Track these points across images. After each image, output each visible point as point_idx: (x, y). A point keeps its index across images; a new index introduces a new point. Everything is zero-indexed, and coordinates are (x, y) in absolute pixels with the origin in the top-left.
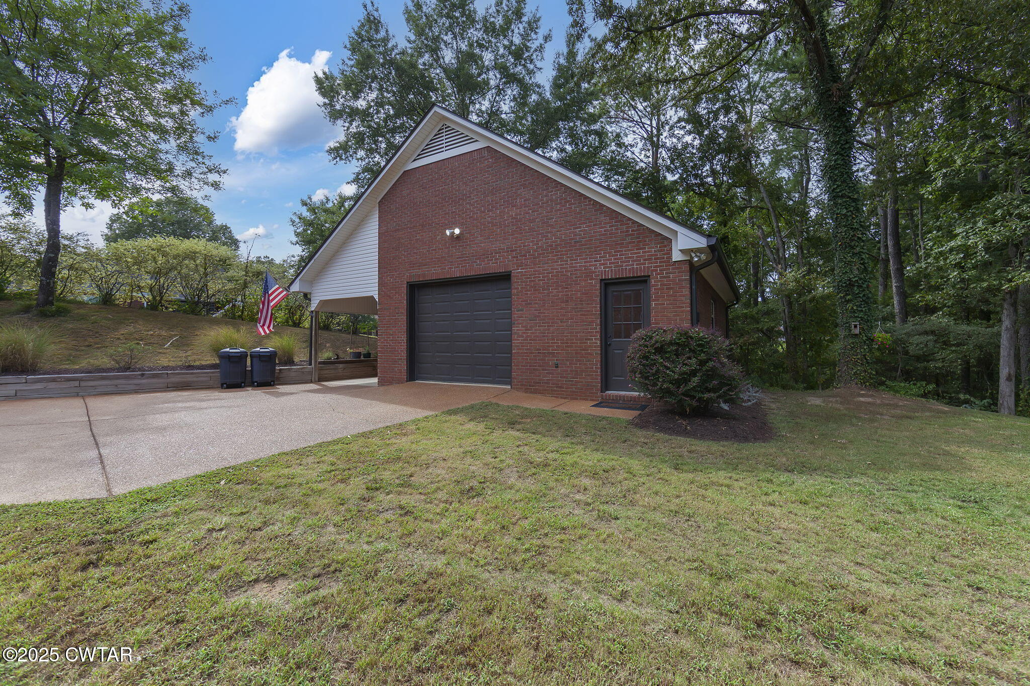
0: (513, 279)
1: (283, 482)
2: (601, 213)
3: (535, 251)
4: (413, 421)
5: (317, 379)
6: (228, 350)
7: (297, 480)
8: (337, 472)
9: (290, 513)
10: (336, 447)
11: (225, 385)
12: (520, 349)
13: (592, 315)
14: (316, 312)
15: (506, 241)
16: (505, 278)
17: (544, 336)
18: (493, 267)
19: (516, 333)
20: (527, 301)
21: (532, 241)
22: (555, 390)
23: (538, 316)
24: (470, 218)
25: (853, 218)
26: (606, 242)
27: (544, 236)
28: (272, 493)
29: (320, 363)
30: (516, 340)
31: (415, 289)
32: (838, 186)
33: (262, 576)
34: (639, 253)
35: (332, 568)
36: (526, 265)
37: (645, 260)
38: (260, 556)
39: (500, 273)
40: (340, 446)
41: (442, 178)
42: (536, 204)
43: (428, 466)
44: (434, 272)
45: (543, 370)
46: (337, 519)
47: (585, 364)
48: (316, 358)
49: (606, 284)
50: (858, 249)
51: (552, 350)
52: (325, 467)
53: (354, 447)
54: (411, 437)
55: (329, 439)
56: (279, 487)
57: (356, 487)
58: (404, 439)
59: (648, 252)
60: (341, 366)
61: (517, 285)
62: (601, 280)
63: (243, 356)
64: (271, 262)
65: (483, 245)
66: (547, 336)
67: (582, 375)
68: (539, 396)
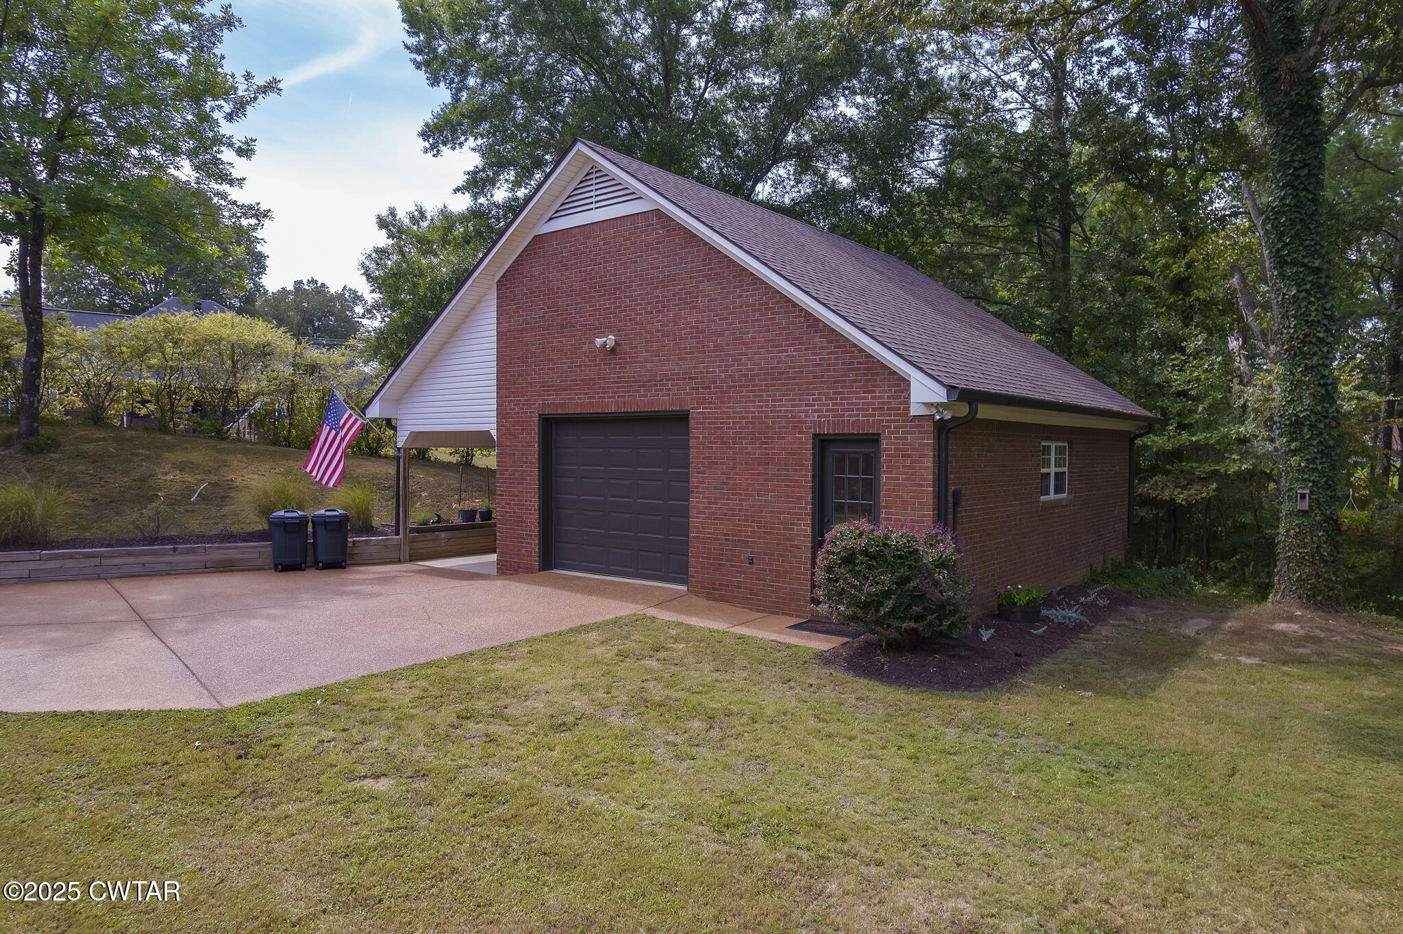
0: (692, 423)
1: (375, 705)
2: (816, 332)
3: (722, 382)
4: (527, 641)
5: (407, 557)
6: (282, 513)
7: (390, 704)
8: (429, 699)
9: (386, 733)
10: (429, 671)
11: (280, 567)
12: (701, 532)
13: (799, 487)
14: (405, 449)
15: (681, 362)
16: (681, 419)
17: (734, 515)
18: (663, 400)
19: (694, 507)
20: (710, 458)
21: (720, 366)
22: (748, 598)
23: (726, 484)
24: (630, 320)
25: (1310, 303)
26: (822, 376)
27: (737, 360)
28: (367, 715)
29: (412, 530)
30: (694, 517)
31: (551, 425)
32: (1286, 245)
33: (369, 775)
34: (867, 398)
35: (422, 773)
36: (710, 403)
37: (874, 409)
38: (365, 762)
39: (673, 411)
40: (433, 670)
41: (591, 251)
42: (725, 309)
43: (527, 698)
44: (577, 402)
45: (732, 566)
46: (427, 741)
47: (790, 562)
48: (405, 523)
49: (823, 443)
50: (1315, 359)
51: (746, 536)
52: (417, 693)
53: (451, 672)
54: (519, 663)
55: (422, 660)
56: (373, 710)
57: (446, 715)
58: (510, 665)
59: (880, 397)
60: (444, 535)
61: (697, 432)
62: (815, 435)
63: (303, 521)
64: (321, 290)
65: (648, 365)
66: (738, 515)
67: (785, 577)
68: (725, 606)
